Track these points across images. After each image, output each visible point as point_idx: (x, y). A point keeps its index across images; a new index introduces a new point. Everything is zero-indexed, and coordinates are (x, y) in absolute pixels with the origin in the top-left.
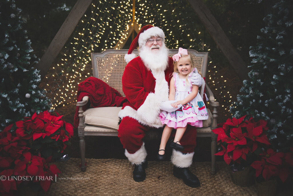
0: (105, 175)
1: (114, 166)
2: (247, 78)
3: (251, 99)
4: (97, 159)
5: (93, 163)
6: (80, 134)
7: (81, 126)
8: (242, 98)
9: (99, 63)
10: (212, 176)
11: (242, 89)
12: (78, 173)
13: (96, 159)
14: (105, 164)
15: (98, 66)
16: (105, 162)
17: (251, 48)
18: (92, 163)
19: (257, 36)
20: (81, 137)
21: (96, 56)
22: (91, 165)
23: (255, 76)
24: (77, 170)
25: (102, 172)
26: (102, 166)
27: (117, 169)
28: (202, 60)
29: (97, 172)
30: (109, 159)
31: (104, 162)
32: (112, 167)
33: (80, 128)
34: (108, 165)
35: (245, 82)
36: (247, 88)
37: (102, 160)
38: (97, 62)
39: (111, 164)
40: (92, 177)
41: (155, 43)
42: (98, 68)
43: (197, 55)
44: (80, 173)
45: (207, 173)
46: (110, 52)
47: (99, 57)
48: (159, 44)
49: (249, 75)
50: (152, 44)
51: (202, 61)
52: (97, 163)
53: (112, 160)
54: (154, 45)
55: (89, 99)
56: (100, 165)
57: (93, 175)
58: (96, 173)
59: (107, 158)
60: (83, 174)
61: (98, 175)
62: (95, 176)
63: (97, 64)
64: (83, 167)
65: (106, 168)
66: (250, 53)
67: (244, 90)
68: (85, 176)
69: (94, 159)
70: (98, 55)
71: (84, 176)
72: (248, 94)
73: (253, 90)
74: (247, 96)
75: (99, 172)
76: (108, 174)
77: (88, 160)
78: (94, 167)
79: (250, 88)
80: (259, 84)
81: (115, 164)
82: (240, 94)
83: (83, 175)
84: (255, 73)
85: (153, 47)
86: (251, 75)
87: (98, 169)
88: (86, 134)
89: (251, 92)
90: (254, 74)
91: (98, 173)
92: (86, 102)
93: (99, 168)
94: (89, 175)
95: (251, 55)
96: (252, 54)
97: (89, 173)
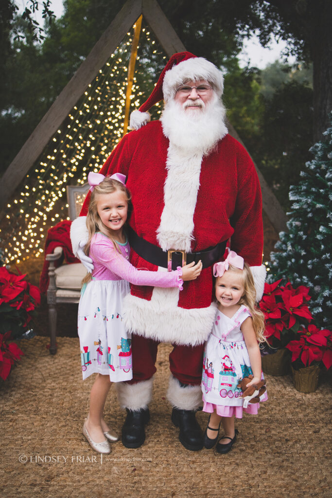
2: (285, 228)
3: (289, 257)
5: (66, 343)
6: (50, 300)
7: (52, 290)
8: (277, 257)
11: (278, 244)
17: (292, 188)
18: (64, 343)
20: (51, 305)
21: (74, 190)
23: (296, 226)
24: (43, 353)
33: (50, 292)
35: (282, 235)
36: (285, 243)
40: (66, 363)
41: (193, 94)
44: (49, 357)
48: (202, 96)
49: (288, 225)
50: (187, 97)
54: (191, 99)
55: (63, 251)
57: (67, 360)
58: (72, 357)
60: (52, 357)
61: (74, 360)
62: (71, 361)
64: (53, 349)
67: (281, 246)
68: (56, 361)
69: (68, 338)
71: (54, 361)
72: (285, 251)
73: (292, 245)
74: (284, 254)
77: (58, 340)
78: (68, 348)
79: (289, 244)
80: (301, 237)
82: (276, 251)
83: (53, 359)
85: (189, 102)
86: (291, 225)
88: (58, 301)
89: (290, 248)
91: (74, 357)
92: (59, 254)
94: (62, 359)
96: (292, 196)
97: (61, 357)
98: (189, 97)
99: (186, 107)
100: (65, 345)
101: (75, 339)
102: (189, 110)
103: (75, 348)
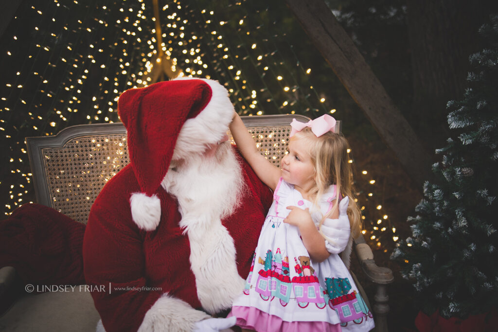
9: (51, 164)
15: (47, 172)
17: (451, 105)
19: (467, 75)
21: (39, 145)
38: (45, 160)
46: (78, 132)
47: (48, 147)
63: (44, 167)
66: (449, 120)
70: (45, 143)
84: (464, 170)
90: (460, 171)
95: (454, 125)
96: (455, 120)
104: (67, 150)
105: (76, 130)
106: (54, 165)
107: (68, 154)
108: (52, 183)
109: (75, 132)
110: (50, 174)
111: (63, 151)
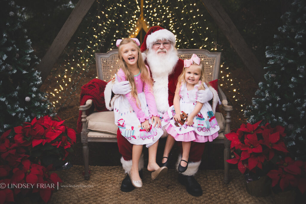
0: (110, 184)
1: (120, 174)
2: (263, 80)
3: (267, 102)
4: (102, 167)
5: (98, 170)
6: (83, 140)
7: (84, 132)
8: (258, 102)
9: (104, 64)
10: (225, 185)
11: (258, 92)
12: (81, 181)
13: (100, 167)
14: (111, 171)
15: (102, 67)
16: (111, 170)
17: (267, 48)
18: (96, 171)
19: (274, 36)
20: (84, 144)
21: (100, 56)
22: (96, 173)
23: (272, 78)
24: (80, 179)
25: (107, 181)
26: (107, 174)
27: (122, 177)
28: (215, 60)
29: (102, 180)
30: (114, 167)
31: (109, 170)
32: (117, 175)
33: (83, 134)
34: (113, 173)
35: (261, 85)
36: (263, 91)
37: (107, 168)
38: (102, 62)
39: (117, 172)
40: (96, 187)
41: (162, 46)
42: (103, 69)
43: (209, 55)
44: (83, 182)
45: (220, 182)
46: (115, 52)
47: (104, 57)
48: (166, 47)
49: (265, 77)
50: (159, 48)
51: (215, 62)
52: (102, 171)
53: (118, 168)
54: (161, 49)
55: (93, 102)
56: (105, 173)
57: (97, 184)
58: (100, 182)
59: (113, 166)
60: (86, 182)
61: (103, 184)
62: (100, 185)
63: (101, 65)
64: (87, 176)
65: (111, 176)
66: (266, 54)
67: (260, 93)
69: (99, 167)
70: (102, 56)
72: (264, 97)
73: (269, 93)
74: (263, 99)
75: (104, 181)
76: (114, 183)
77: (91, 168)
78: (98, 175)
79: (267, 91)
80: (276, 86)
81: (121, 172)
82: (256, 97)
83: (86, 184)
84: (272, 75)
85: (159, 50)
86: (268, 76)
87: (102, 177)
88: (89, 141)
89: (267, 95)
90: (271, 76)
91: (102, 182)
92: (89, 105)
93: (104, 176)
94: (93, 184)
95: (268, 56)
96: (268, 54)
97: (93, 182)
98: (160, 48)
99: (159, 52)
100: (97, 172)
101: (104, 167)
102: (160, 54)
103: (104, 174)
104: (110, 59)
105: (114, 51)
106: (105, 65)
107: (111, 61)
108: (104, 72)
109: (114, 52)
110: (104, 68)
111: (109, 59)
